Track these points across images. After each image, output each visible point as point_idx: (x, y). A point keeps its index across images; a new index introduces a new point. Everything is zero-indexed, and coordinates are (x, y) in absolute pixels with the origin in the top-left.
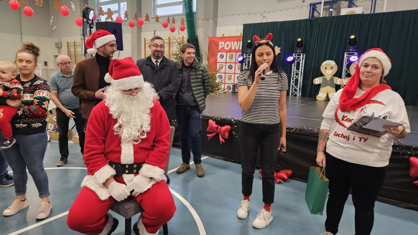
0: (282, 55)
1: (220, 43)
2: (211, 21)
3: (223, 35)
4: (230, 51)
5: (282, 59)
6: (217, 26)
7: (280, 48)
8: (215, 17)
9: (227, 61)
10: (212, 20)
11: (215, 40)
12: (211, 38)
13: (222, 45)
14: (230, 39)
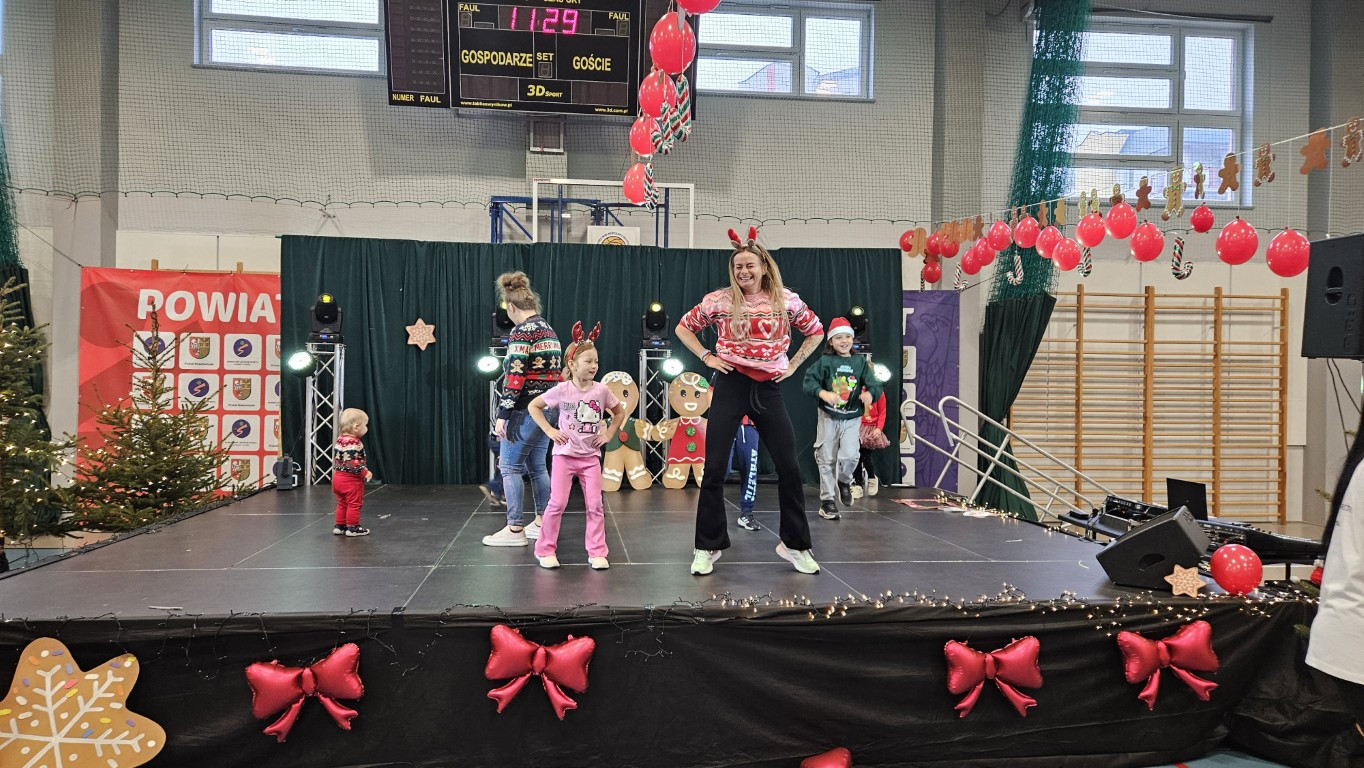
0: (444, 352)
1: (144, 295)
2: (92, 207)
3: (155, 263)
4: (194, 325)
5: (445, 362)
6: (116, 226)
7: (432, 327)
8: (109, 192)
9: (182, 366)
10: (99, 202)
11: (115, 280)
12: (94, 270)
13: (151, 301)
14: (188, 278)
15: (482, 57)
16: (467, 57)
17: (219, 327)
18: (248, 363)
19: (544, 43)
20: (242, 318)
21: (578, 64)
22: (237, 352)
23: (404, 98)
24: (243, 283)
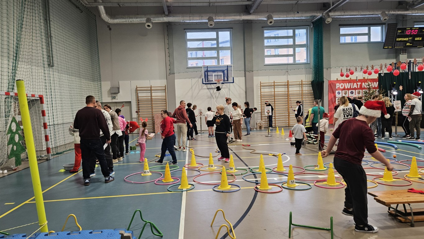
1: (337, 84)
3: (337, 79)
4: (344, 89)
7: (402, 86)
10: (329, 70)
11: (333, 82)
12: (330, 81)
14: (343, 81)
15: (400, 39)
16: (398, 39)
17: (348, 89)
18: (353, 95)
19: (411, 36)
20: (352, 88)
21: (416, 39)
22: (351, 93)
23: (386, 47)
24: (352, 81)
